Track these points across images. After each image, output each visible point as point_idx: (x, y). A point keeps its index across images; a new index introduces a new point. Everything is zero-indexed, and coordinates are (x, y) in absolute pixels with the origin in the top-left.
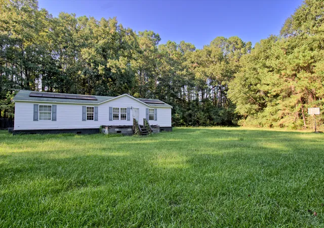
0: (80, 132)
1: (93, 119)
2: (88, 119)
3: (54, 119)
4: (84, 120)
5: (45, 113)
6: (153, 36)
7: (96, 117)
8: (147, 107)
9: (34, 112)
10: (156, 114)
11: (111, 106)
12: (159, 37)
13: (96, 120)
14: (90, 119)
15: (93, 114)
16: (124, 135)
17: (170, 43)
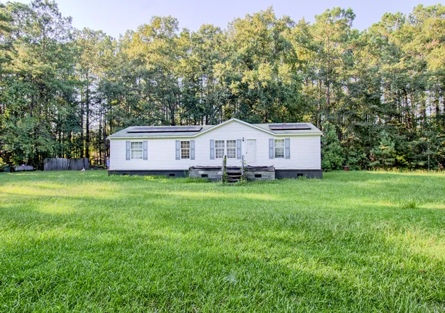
0: (172, 174)
1: (188, 157)
2: (182, 157)
3: (146, 158)
4: (177, 158)
5: (137, 151)
6: (341, 14)
7: (193, 154)
8: (272, 137)
9: (127, 150)
10: (288, 148)
11: (212, 139)
12: (351, 13)
13: (193, 159)
14: (185, 157)
15: (188, 151)
16: (210, 181)
17: (387, 16)
